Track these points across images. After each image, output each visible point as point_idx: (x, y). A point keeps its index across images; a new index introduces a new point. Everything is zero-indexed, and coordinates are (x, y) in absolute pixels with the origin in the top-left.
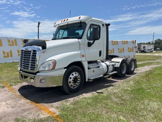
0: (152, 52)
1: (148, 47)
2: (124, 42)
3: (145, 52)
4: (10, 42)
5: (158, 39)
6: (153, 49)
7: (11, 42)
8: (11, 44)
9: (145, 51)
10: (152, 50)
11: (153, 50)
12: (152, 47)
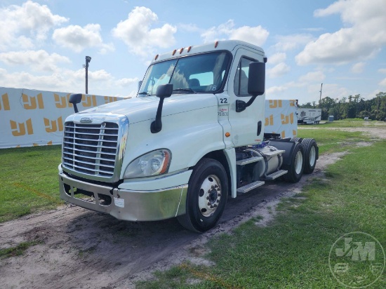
0: (317, 123)
1: (310, 115)
2: (273, 104)
3: (305, 124)
4: (28, 101)
5: (327, 98)
6: (320, 117)
7: (29, 99)
8: (30, 105)
9: (304, 121)
10: (317, 120)
11: (319, 119)
12: (318, 113)
